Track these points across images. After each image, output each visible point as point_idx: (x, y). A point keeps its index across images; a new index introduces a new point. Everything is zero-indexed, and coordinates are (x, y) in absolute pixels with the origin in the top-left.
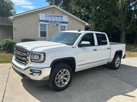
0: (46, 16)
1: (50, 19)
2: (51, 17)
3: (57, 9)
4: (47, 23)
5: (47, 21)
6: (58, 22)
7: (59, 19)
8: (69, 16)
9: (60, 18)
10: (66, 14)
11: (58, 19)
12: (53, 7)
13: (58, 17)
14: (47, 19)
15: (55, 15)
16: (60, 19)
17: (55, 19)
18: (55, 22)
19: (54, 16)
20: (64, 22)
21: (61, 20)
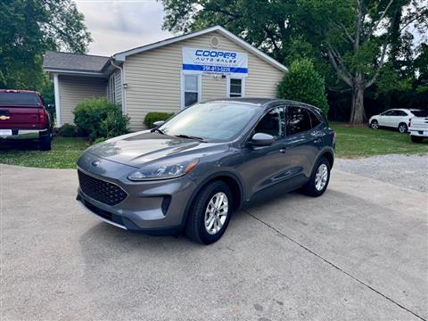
0: (199, 53)
1: (206, 62)
2: (209, 57)
3: (224, 36)
4: (201, 72)
5: (200, 68)
6: (225, 68)
7: (228, 60)
8: (250, 53)
9: (231, 58)
10: (244, 49)
11: (226, 62)
12: (215, 32)
13: (225, 55)
14: (200, 63)
15: (217, 51)
16: (230, 61)
17: (218, 60)
18: (219, 69)
19: (217, 54)
20: (239, 69)
21: (232, 65)
